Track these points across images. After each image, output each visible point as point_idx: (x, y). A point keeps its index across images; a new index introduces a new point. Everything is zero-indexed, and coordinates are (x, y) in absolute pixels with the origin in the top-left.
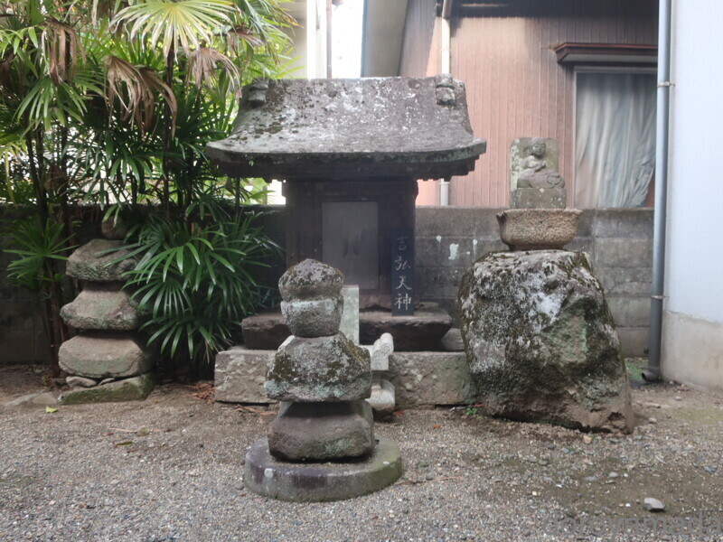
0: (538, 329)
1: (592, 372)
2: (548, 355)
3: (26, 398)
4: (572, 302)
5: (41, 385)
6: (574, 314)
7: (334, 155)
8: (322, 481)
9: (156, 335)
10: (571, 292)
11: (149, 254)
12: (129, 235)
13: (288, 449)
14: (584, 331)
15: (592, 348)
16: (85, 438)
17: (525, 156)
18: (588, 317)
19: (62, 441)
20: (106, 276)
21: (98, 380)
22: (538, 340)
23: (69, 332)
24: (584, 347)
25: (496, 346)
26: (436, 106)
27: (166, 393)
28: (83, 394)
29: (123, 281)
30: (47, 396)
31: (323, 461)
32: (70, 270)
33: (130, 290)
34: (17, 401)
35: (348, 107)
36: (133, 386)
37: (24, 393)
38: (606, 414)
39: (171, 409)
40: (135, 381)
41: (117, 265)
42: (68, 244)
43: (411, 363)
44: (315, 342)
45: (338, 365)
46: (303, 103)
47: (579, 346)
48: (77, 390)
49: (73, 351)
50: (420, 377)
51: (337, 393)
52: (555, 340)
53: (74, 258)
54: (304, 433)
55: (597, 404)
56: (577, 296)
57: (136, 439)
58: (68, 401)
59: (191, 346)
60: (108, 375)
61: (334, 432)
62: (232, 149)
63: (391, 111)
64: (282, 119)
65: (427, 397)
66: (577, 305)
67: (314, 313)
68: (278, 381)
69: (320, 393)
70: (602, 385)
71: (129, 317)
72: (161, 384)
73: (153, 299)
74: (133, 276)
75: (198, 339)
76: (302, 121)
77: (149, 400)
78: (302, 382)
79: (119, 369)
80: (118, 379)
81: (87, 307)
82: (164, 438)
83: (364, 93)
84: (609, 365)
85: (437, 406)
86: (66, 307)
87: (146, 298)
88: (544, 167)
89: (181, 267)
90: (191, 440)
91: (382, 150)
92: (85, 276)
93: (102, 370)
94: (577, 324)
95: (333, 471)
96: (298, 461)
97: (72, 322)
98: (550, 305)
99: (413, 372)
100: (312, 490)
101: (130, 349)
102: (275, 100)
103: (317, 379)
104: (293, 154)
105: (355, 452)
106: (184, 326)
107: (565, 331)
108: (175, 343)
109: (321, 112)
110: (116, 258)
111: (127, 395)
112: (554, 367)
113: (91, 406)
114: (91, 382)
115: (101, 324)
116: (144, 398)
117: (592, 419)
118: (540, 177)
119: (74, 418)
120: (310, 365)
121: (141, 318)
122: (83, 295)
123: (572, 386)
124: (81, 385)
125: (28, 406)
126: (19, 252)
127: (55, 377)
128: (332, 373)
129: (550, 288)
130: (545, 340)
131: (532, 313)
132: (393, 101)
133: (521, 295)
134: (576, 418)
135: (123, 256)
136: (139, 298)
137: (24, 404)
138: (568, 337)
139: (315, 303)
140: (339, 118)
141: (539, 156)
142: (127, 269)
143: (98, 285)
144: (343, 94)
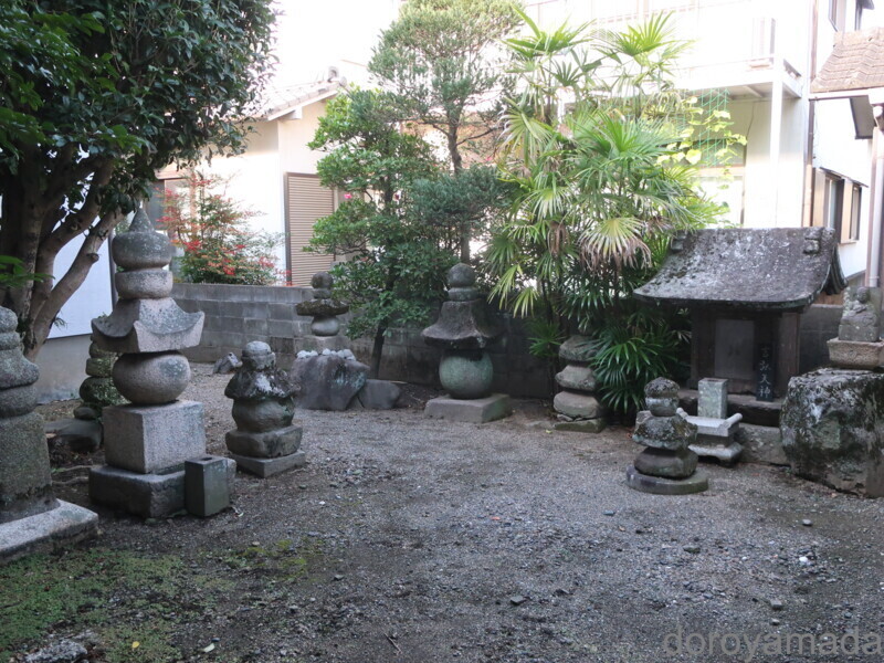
0: (810, 425)
1: (844, 455)
2: (813, 441)
3: (537, 423)
4: (829, 412)
5: (545, 416)
6: (831, 419)
7: (708, 301)
8: (654, 484)
9: (607, 395)
10: (829, 406)
11: (605, 347)
12: (594, 333)
13: (641, 467)
14: (839, 430)
15: (843, 442)
16: (562, 450)
17: (853, 300)
18: (842, 422)
19: (551, 449)
20: (580, 359)
21: (574, 418)
22: (809, 432)
23: (561, 389)
24: (838, 440)
25: (793, 432)
26: (801, 254)
27: (613, 431)
28: (566, 425)
29: (589, 363)
30: (547, 423)
31: (658, 476)
32: (561, 354)
33: (593, 368)
34: (532, 424)
35: (737, 254)
36: (593, 425)
37: (535, 419)
38: (854, 483)
39: (611, 441)
40: (594, 422)
41: (586, 353)
42: (562, 335)
43: (756, 434)
44: (660, 419)
45: (668, 432)
46: (707, 250)
47: (835, 438)
48: (563, 422)
49: (561, 399)
50: (761, 444)
51: (666, 445)
52: (820, 434)
53: (563, 347)
54: (650, 461)
55: (848, 475)
56: (832, 409)
57: (586, 454)
58: (559, 428)
59: (626, 404)
60: (579, 416)
61: (665, 463)
62: (648, 294)
63: (766, 258)
64: (689, 265)
65: (766, 457)
66: (833, 414)
67: (658, 405)
68: (639, 435)
69: (658, 444)
70: (851, 465)
71: (591, 384)
72: (612, 425)
73: (604, 376)
74: (594, 360)
75: (631, 401)
76: (702, 266)
77: (601, 434)
78: (649, 438)
79: (584, 414)
80: (585, 419)
81: (570, 375)
82: (599, 455)
83: (752, 241)
84: (856, 453)
85: (772, 464)
86: (559, 374)
87: (602, 373)
88: (865, 310)
89: (618, 359)
90: (613, 458)
91: (738, 299)
92: (569, 358)
93: (575, 413)
94: (834, 425)
95: (660, 481)
96: (645, 474)
97: (561, 383)
98: (817, 411)
99: (757, 440)
100: (648, 487)
101: (591, 402)
102: (689, 247)
103: (657, 437)
104: (683, 300)
105: (674, 475)
106: (624, 392)
107: (825, 429)
108: (617, 402)
109: (717, 259)
110: (586, 348)
111: (588, 429)
112: (817, 450)
113: (569, 433)
114: (570, 419)
115: (577, 386)
116: (599, 432)
117: (844, 485)
118: (859, 317)
119: (559, 438)
120: (655, 430)
121: (599, 385)
122: (568, 368)
123: (829, 462)
124: (565, 420)
125: (538, 428)
126: (536, 339)
127: (552, 414)
128: (664, 436)
129: (818, 401)
130: (813, 432)
131: (808, 415)
132: (771, 250)
133: (806, 403)
134: (833, 483)
135: (590, 348)
136: (598, 372)
137: (536, 426)
138: (828, 433)
139: (659, 401)
140: (727, 264)
141: (862, 302)
142: (593, 355)
143: (576, 363)
144: (737, 243)
